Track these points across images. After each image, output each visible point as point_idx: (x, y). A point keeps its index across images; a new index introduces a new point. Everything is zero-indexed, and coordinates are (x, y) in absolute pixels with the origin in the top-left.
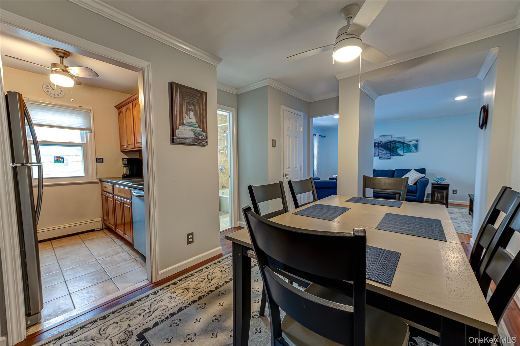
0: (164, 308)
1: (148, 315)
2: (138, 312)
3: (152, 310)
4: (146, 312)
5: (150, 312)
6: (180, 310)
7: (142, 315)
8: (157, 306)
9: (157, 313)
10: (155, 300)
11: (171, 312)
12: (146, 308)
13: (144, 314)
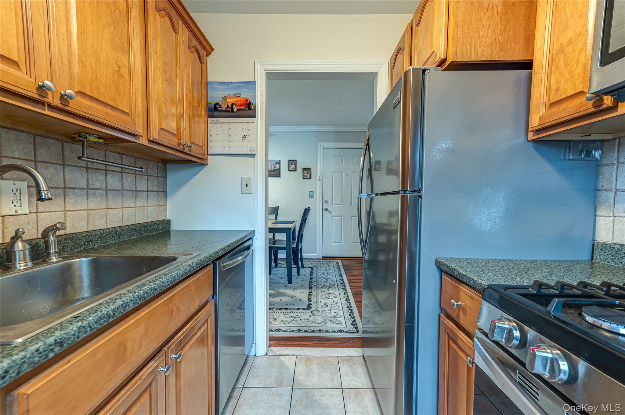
0: (286, 316)
1: (298, 317)
2: (300, 322)
3: (293, 318)
4: (297, 319)
5: (294, 318)
6: (280, 309)
7: (300, 319)
8: (288, 319)
9: (292, 315)
10: (284, 324)
11: (286, 311)
12: (295, 322)
13: (299, 319)
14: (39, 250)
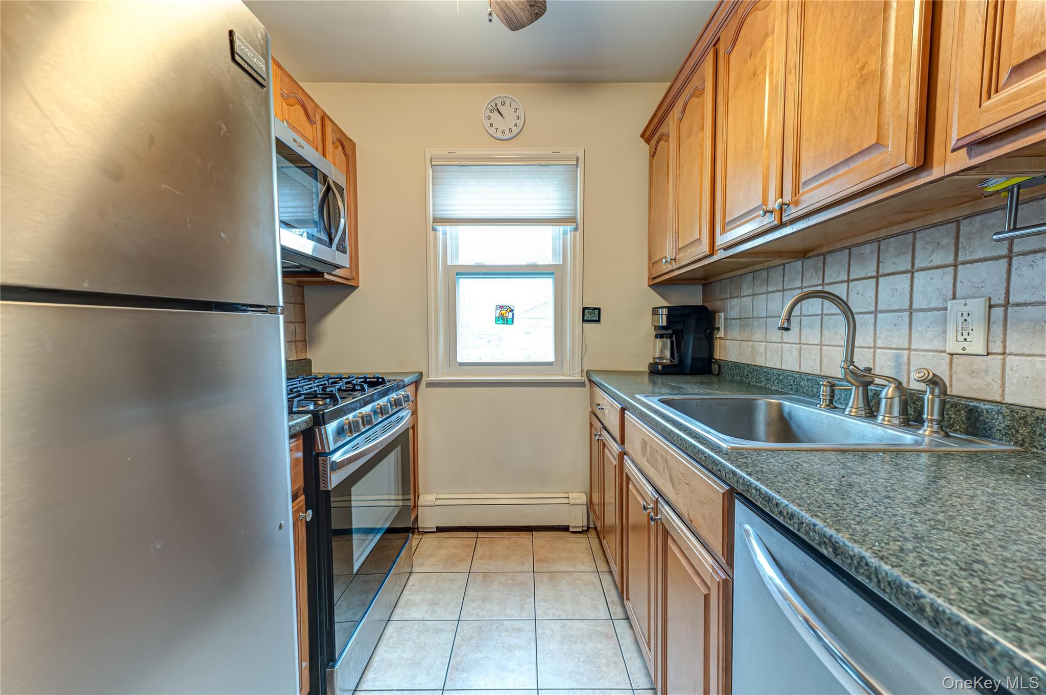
14: (979, 421)
